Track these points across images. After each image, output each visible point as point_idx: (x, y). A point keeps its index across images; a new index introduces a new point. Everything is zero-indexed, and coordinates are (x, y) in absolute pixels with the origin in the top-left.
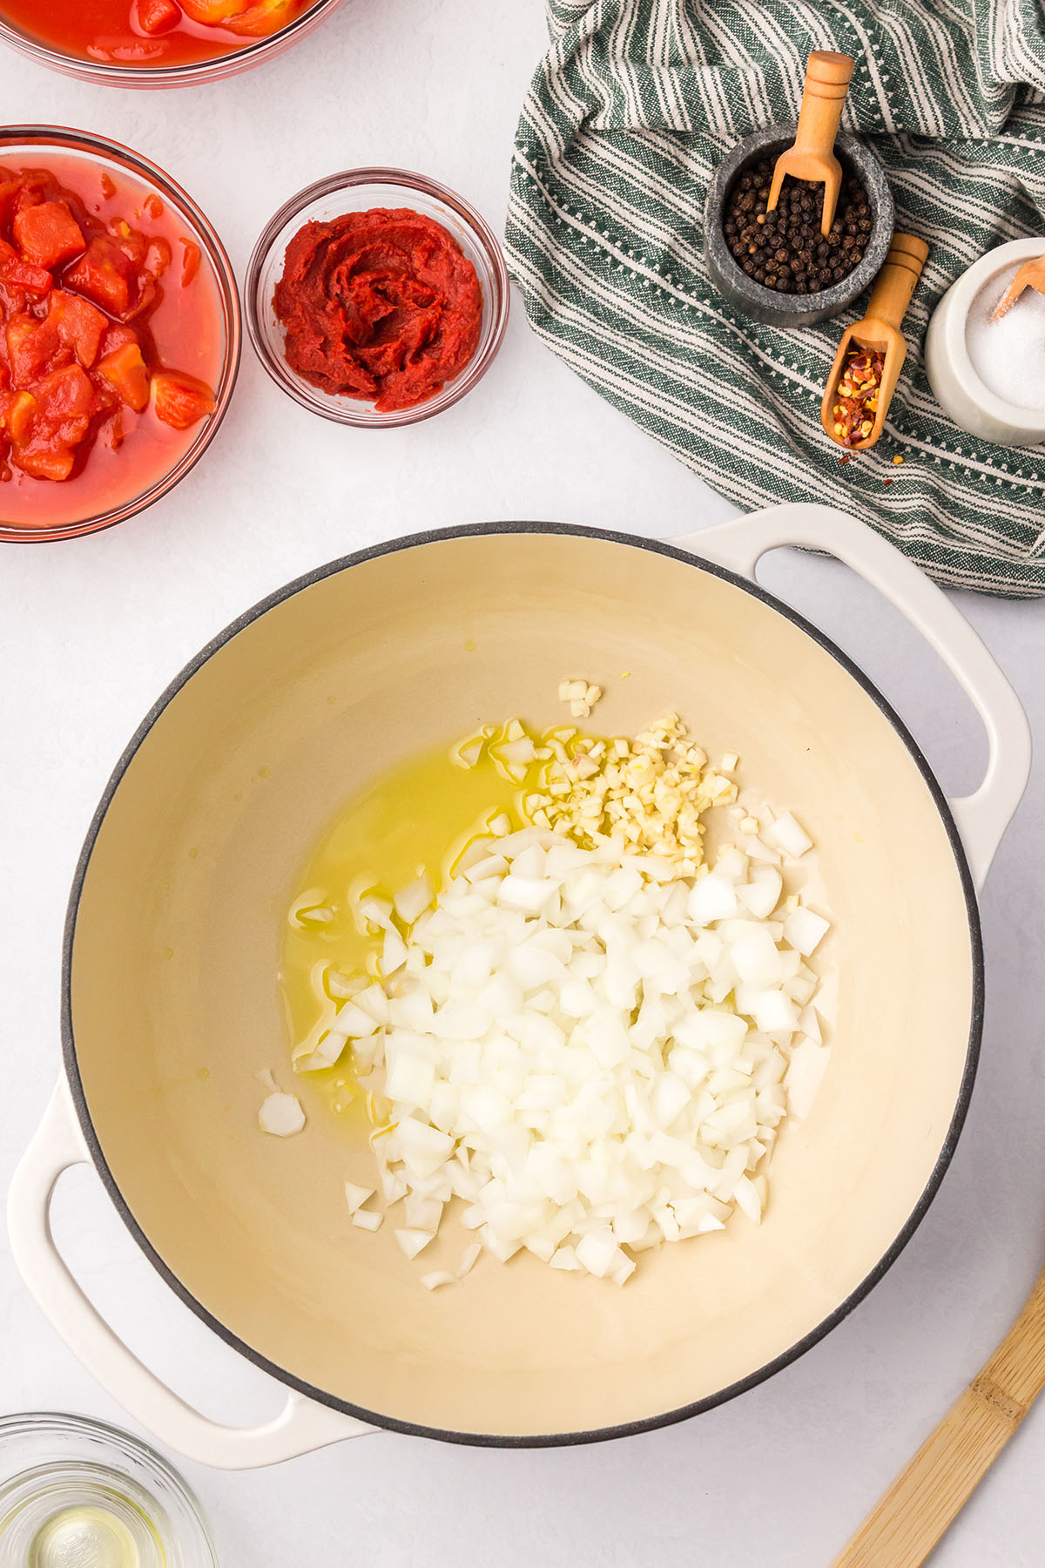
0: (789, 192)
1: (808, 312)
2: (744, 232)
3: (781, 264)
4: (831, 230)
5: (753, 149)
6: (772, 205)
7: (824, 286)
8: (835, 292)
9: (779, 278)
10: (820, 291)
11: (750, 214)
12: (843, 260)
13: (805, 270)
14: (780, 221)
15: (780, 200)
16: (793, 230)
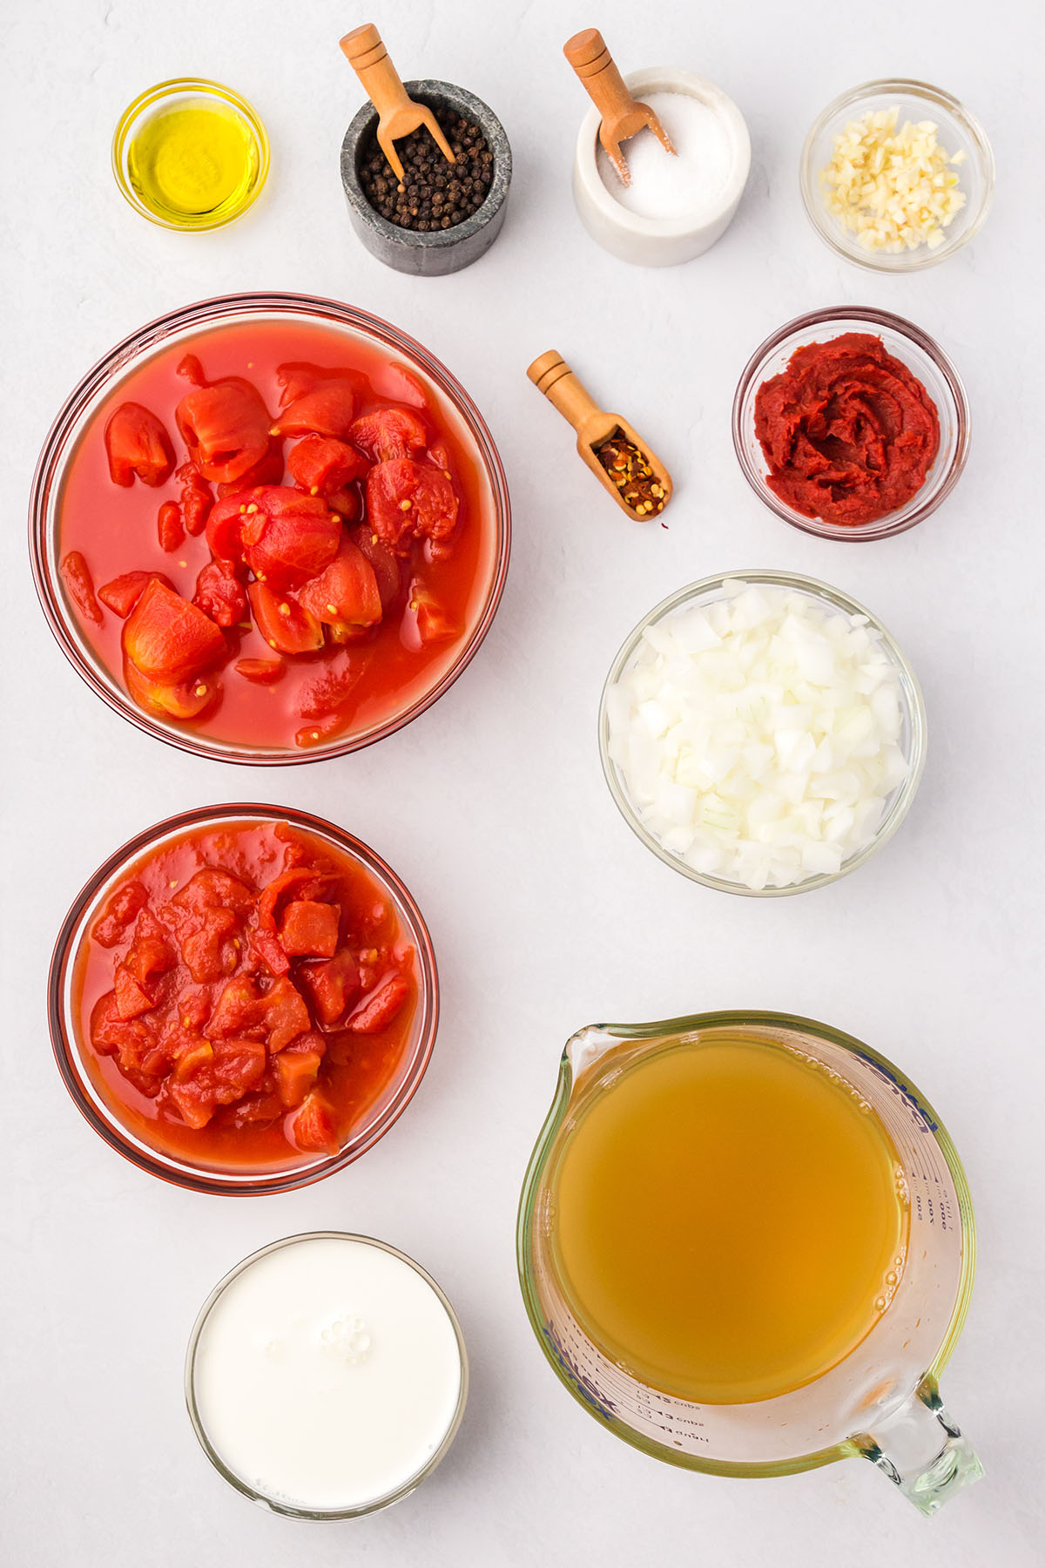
0: (405, 153)
1: (490, 219)
2: (398, 208)
3: (443, 205)
4: (455, 155)
5: (354, 147)
6: (399, 172)
7: (485, 195)
8: (496, 191)
9: (450, 216)
10: (485, 199)
11: (390, 191)
12: (481, 168)
13: (462, 194)
14: (416, 177)
15: (403, 164)
16: (430, 175)
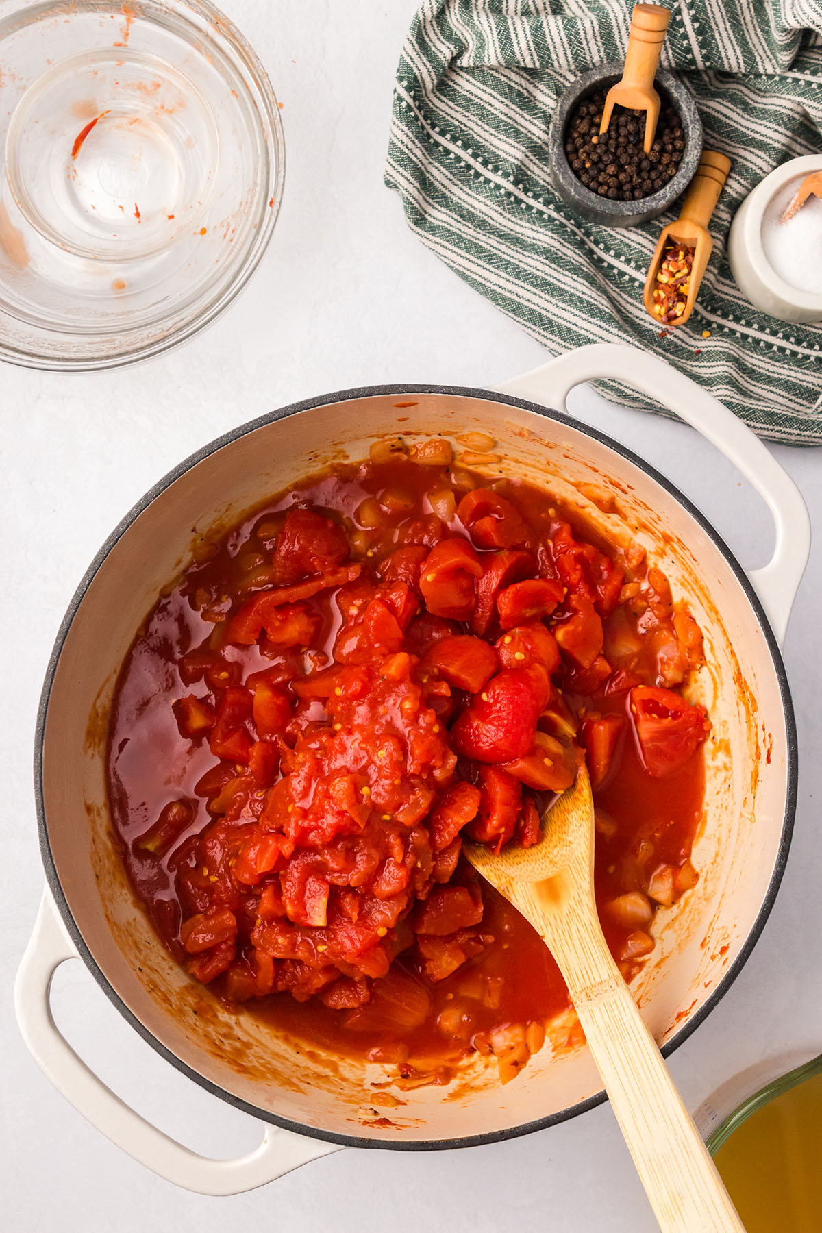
0: (618, 118)
1: (633, 215)
2: (581, 150)
3: (611, 176)
4: (652, 149)
5: (588, 83)
6: (604, 129)
7: (646, 194)
8: (655, 199)
9: (609, 187)
10: (643, 198)
11: (586, 136)
12: (661, 173)
13: (631, 181)
14: (611, 142)
15: (610, 124)
16: (621, 149)
